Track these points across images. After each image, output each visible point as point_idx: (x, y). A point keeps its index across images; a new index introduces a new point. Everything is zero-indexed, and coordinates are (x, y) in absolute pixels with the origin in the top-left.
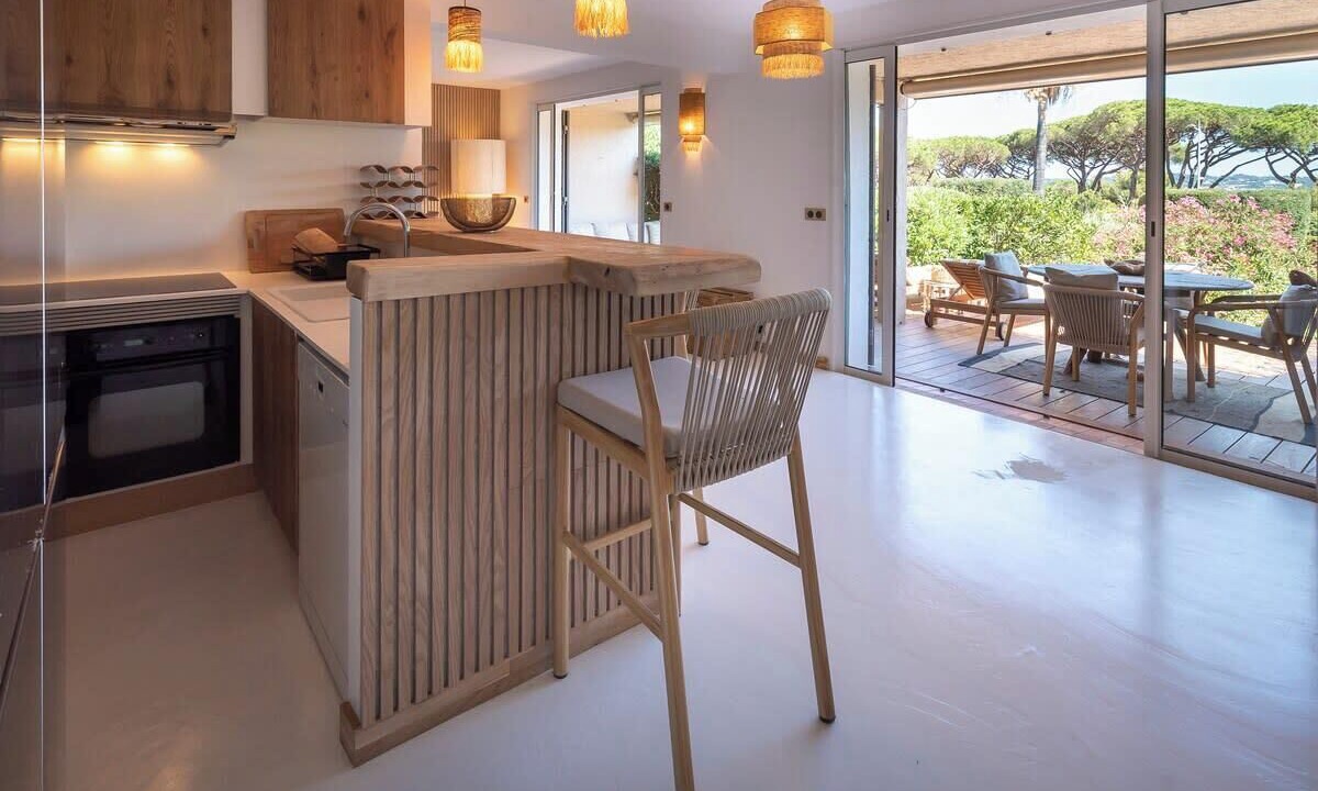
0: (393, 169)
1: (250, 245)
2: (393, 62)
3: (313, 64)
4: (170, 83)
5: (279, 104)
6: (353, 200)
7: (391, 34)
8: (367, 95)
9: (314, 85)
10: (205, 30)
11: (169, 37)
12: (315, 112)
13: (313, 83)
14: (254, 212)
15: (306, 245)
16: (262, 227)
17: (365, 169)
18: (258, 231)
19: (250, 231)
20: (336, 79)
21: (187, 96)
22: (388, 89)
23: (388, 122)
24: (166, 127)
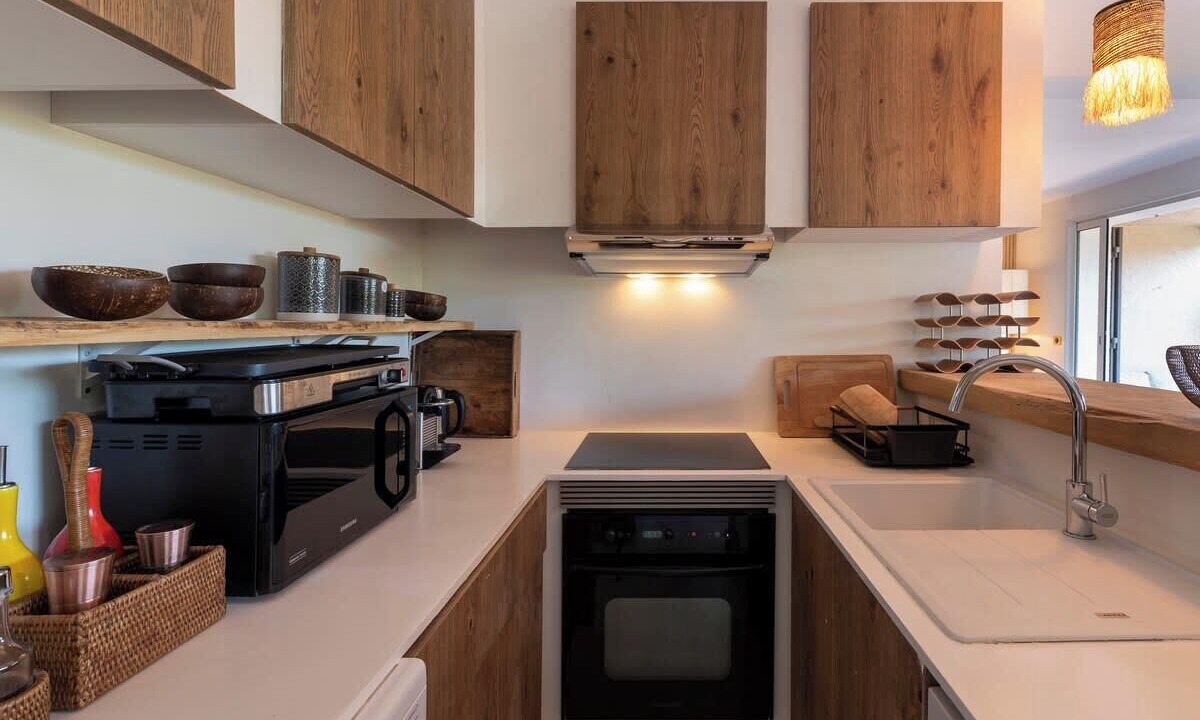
0: (968, 299)
1: (780, 401)
2: (984, 128)
3: (868, 147)
4: (696, 191)
5: (822, 210)
6: (905, 343)
7: (982, 84)
8: (943, 186)
9: (870, 177)
10: (735, 117)
11: (696, 131)
12: (870, 217)
13: (867, 174)
14: (784, 358)
15: (857, 410)
16: (793, 378)
17: (924, 300)
18: (788, 383)
19: (780, 381)
20: (899, 164)
21: (714, 208)
22: (975, 172)
23: (975, 224)
24: (687, 245)
